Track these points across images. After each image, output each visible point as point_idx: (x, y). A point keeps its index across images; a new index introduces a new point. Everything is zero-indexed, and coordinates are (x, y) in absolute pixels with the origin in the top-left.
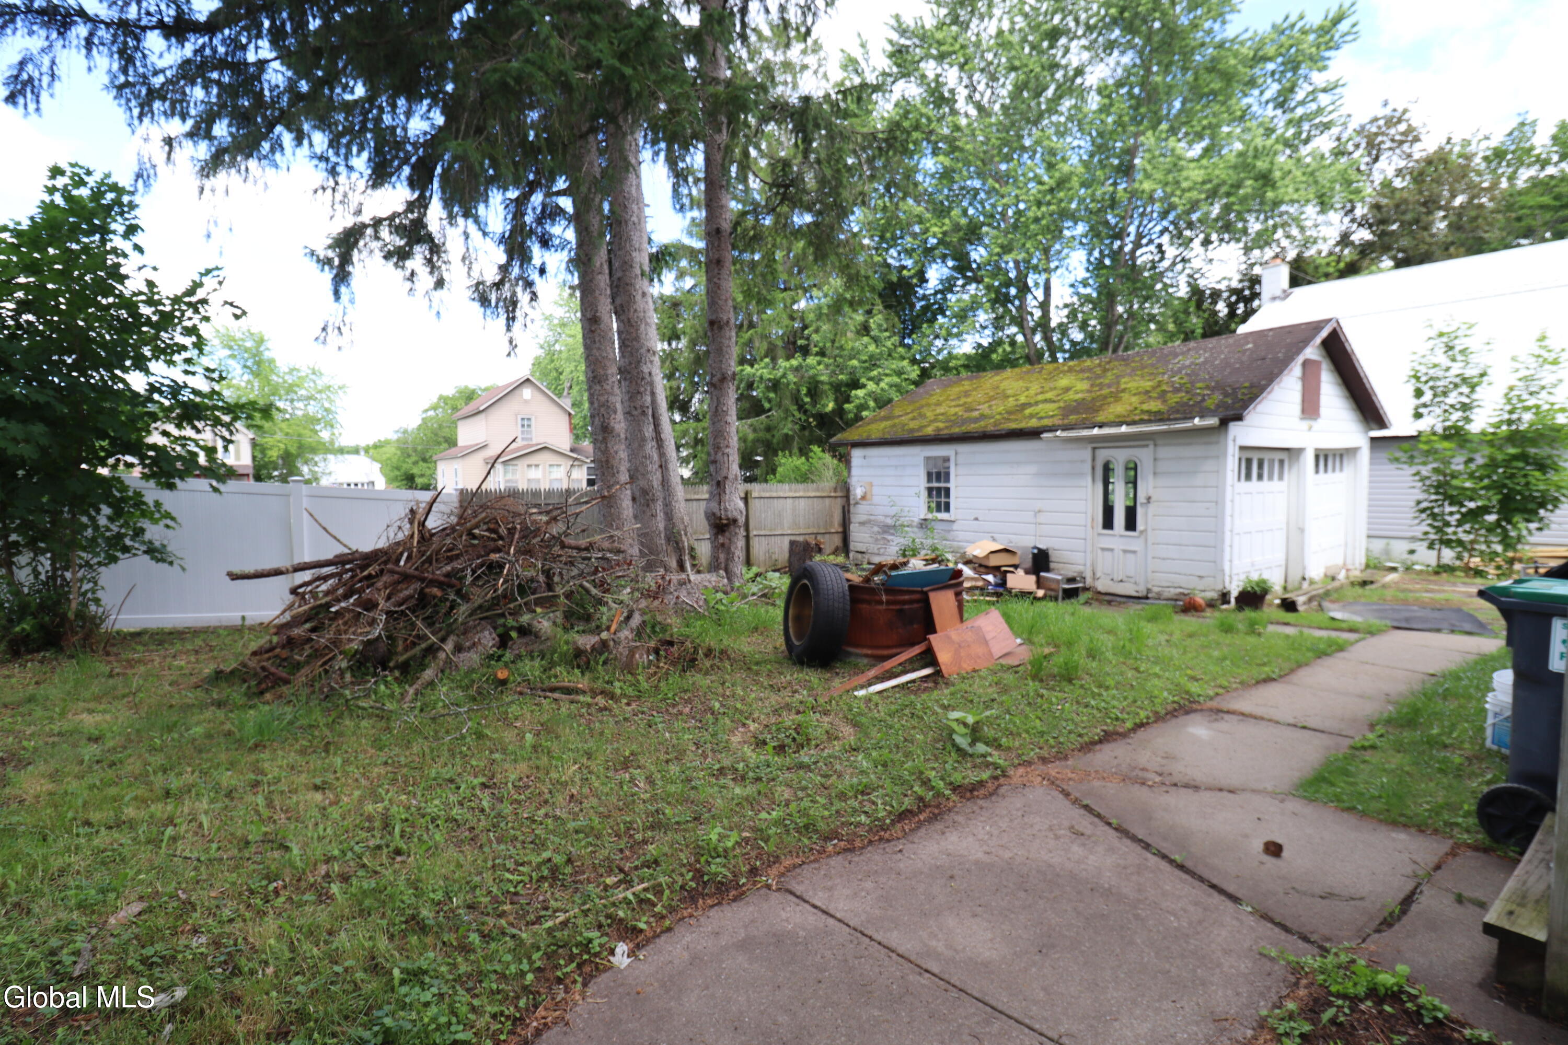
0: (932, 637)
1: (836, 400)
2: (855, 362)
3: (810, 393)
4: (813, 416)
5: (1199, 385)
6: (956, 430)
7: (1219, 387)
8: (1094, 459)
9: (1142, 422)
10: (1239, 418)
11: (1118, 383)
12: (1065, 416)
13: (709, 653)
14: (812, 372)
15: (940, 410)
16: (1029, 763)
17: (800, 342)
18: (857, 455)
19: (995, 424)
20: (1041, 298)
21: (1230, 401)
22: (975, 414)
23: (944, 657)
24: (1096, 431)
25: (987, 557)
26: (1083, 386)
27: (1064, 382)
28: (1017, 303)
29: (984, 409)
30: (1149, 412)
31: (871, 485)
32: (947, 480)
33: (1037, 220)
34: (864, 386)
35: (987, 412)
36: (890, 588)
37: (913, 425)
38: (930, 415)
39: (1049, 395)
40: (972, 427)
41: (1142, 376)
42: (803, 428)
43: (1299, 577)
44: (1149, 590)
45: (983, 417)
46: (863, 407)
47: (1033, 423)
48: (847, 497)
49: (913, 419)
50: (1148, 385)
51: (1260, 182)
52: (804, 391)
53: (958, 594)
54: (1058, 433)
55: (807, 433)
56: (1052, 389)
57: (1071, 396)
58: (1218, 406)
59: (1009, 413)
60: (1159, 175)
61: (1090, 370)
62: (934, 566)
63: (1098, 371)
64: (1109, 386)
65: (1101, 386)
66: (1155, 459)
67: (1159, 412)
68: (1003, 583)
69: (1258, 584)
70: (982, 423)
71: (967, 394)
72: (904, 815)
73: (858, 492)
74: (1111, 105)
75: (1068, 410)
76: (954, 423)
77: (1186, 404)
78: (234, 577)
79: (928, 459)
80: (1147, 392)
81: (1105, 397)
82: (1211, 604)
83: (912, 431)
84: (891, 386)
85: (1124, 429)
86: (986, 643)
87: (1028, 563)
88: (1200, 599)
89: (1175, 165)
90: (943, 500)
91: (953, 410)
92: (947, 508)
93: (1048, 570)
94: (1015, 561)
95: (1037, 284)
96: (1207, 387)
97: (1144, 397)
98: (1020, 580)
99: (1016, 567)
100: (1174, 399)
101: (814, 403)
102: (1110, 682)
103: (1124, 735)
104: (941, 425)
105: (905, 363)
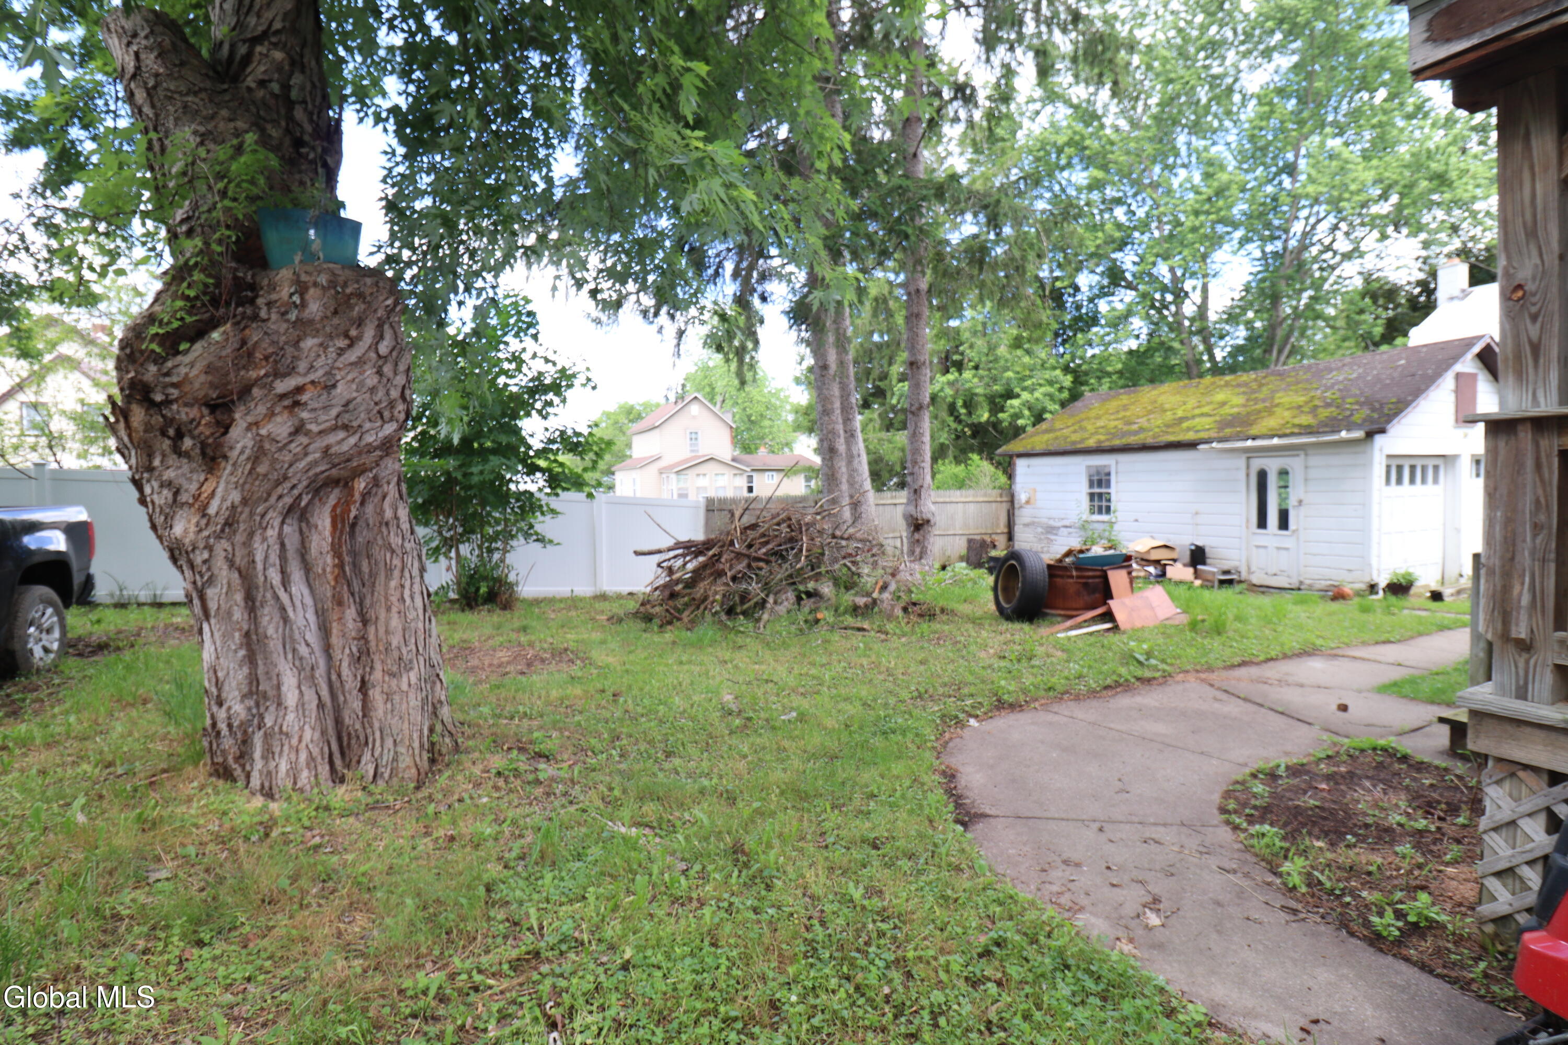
0: (1110, 602)
1: (990, 411)
2: (1010, 374)
3: (966, 405)
4: (968, 425)
5: (1349, 400)
6: (1117, 442)
7: (1368, 402)
8: (1248, 467)
9: (1292, 434)
10: (1383, 431)
11: (1273, 398)
12: (1221, 429)
13: (943, 610)
14: (968, 385)
15: (1100, 423)
16: (1187, 672)
17: (956, 357)
18: (1021, 465)
19: (1154, 437)
20: (1198, 301)
21: (1375, 415)
22: (1135, 427)
23: (1120, 616)
24: (1249, 443)
25: (1148, 552)
26: (1239, 400)
27: (1220, 397)
28: (1173, 308)
29: (1143, 422)
30: (1300, 426)
31: (1035, 491)
32: (1108, 485)
33: (1194, 229)
34: (1018, 396)
35: (1146, 425)
36: (1080, 566)
37: (1075, 437)
38: (1090, 428)
39: (1205, 410)
40: (1132, 440)
41: (1296, 391)
42: (958, 437)
43: (1456, 573)
44: (1301, 583)
45: (1141, 430)
46: (1017, 416)
47: (1190, 436)
48: (1012, 502)
49: (1075, 432)
50: (1301, 399)
51: (1435, 182)
52: (960, 403)
53: (1130, 573)
54: (1214, 445)
55: (960, 442)
56: (1209, 403)
57: (1227, 410)
58: (1364, 420)
59: (1168, 426)
60: (1326, 179)
61: (1246, 384)
62: (1111, 552)
63: (1254, 385)
64: (1264, 400)
65: (1256, 401)
66: (1306, 467)
67: (1309, 426)
68: (1164, 574)
69: (1403, 576)
70: (1142, 436)
71: (1125, 408)
72: (1107, 688)
73: (1021, 497)
74: (1272, 112)
75: (1224, 424)
76: (1114, 436)
77: (1335, 419)
78: (637, 553)
79: (1088, 467)
80: (1300, 407)
81: (1259, 412)
82: (1358, 594)
83: (1074, 443)
84: (1045, 395)
85: (1276, 441)
86: (1152, 608)
87: (1187, 557)
88: (1347, 589)
89: (1342, 169)
90: (1104, 504)
91: (1113, 424)
92: (1108, 510)
93: (1204, 563)
94: (1174, 555)
95: (1194, 288)
96: (1357, 403)
97: (1296, 412)
98: (1180, 572)
99: (1175, 560)
100: (1324, 413)
101: (970, 414)
102: (1250, 634)
103: (1258, 664)
104: (1102, 438)
105: (1058, 372)
